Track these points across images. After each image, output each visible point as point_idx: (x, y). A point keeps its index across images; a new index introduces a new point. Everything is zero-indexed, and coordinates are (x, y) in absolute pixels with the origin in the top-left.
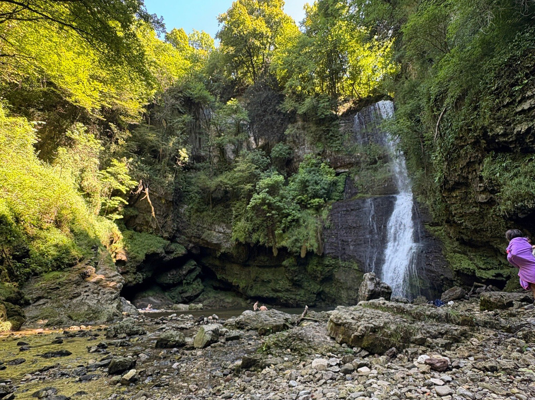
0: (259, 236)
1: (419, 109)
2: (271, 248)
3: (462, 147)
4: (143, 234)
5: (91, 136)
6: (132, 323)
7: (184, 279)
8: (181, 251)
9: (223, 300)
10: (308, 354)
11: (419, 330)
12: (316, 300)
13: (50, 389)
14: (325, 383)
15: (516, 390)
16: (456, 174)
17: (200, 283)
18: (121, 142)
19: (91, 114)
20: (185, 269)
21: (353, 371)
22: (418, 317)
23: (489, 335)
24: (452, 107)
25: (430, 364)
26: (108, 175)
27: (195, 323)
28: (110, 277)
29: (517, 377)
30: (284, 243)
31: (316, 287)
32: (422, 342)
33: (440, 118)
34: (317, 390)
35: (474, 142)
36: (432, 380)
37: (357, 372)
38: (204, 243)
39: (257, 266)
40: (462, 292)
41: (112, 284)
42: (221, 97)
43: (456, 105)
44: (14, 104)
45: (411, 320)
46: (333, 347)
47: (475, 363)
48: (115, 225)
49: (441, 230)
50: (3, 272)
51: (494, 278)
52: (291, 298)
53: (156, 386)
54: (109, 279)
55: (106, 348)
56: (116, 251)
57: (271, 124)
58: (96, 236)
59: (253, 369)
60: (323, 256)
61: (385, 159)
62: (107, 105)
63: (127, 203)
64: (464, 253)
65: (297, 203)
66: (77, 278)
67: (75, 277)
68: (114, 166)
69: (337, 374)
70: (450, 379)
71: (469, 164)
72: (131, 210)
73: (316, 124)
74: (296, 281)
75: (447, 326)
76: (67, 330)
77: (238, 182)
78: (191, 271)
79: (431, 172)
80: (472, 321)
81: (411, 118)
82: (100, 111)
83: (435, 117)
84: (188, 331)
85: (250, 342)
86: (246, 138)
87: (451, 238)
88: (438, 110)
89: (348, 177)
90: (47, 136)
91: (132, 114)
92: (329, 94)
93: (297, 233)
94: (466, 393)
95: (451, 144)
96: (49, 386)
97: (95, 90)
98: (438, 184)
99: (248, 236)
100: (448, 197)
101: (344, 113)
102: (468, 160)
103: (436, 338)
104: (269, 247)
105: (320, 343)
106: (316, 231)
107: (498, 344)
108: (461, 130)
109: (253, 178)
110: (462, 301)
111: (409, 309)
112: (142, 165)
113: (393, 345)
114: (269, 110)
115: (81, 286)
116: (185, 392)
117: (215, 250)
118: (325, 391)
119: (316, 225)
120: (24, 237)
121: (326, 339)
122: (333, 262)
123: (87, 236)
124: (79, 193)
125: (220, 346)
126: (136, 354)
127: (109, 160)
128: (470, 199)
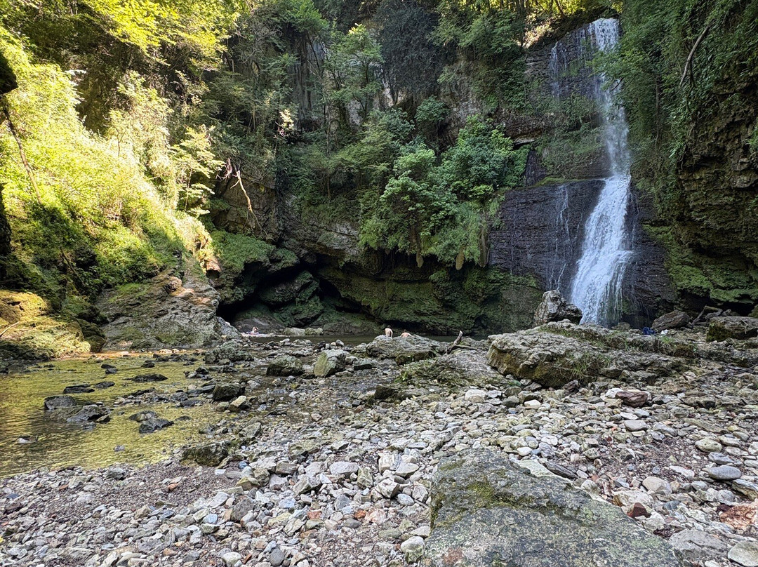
0: (398, 240)
1: (662, 31)
2: (414, 257)
3: (724, 97)
4: (239, 236)
5: (153, 92)
6: (235, 347)
7: (297, 297)
8: (291, 259)
9: (349, 324)
10: (461, 385)
11: (613, 360)
12: (474, 327)
13: (149, 412)
14: (481, 415)
15: (735, 428)
16: (707, 143)
17: (318, 302)
18: (195, 100)
19: (148, 55)
20: (298, 283)
21: (519, 404)
22: (615, 344)
23: (712, 369)
24: (721, 25)
25: (622, 398)
26: (182, 152)
27: (314, 349)
28: (201, 292)
29: (741, 414)
30: (432, 250)
31: (474, 310)
32: (616, 375)
33: (694, 47)
34: (470, 422)
35: (746, 87)
36: (623, 414)
37: (524, 405)
38: (321, 249)
39: (395, 281)
40: (684, 317)
41: (205, 300)
42: (339, 22)
43: (727, 22)
44: (37, 44)
45: (605, 348)
46: (493, 378)
47: (685, 398)
48: (200, 223)
49: (666, 232)
50: (68, 282)
51: (737, 301)
52: (441, 324)
53: (271, 414)
54: (201, 293)
55: (207, 373)
56: (206, 259)
57: (418, 65)
58: (177, 238)
59: (389, 400)
60: (488, 268)
61: (594, 121)
62: (169, 40)
63: (214, 193)
64: (698, 265)
65: (452, 192)
66: (161, 291)
67: (157, 290)
68: (190, 137)
69: (497, 407)
70: (648, 414)
71: (732, 126)
72: (220, 202)
73: (488, 63)
74: (448, 301)
75: (654, 356)
76: (157, 353)
77: (368, 161)
78: (305, 286)
79: (666, 141)
80: (691, 351)
81: (645, 48)
82: (161, 51)
83: (688, 45)
84: (305, 358)
85: (385, 372)
86: (378, 91)
87: (681, 243)
88: (694, 32)
89: (533, 151)
90: (91, 93)
91: (207, 54)
92: (512, 10)
93: (451, 235)
94: (665, 429)
95: (707, 93)
96: (147, 409)
97: (148, 16)
98: (673, 160)
99: (381, 239)
100: (686, 181)
101: (534, 44)
102: (730, 119)
103: (636, 370)
104: (411, 254)
105: (476, 374)
106: (479, 233)
107: (724, 380)
108: (728, 67)
109: (389, 154)
110: (682, 330)
111: (602, 334)
112: (229, 136)
113: (576, 377)
114: (414, 42)
115: (167, 302)
116: (306, 421)
117: (336, 259)
118: (480, 423)
119: (479, 224)
120: (86, 239)
121: (486, 368)
122: (500, 276)
123: (166, 237)
124: (147, 178)
125: (348, 375)
126: (244, 380)
127: (182, 129)
128: (722, 183)
